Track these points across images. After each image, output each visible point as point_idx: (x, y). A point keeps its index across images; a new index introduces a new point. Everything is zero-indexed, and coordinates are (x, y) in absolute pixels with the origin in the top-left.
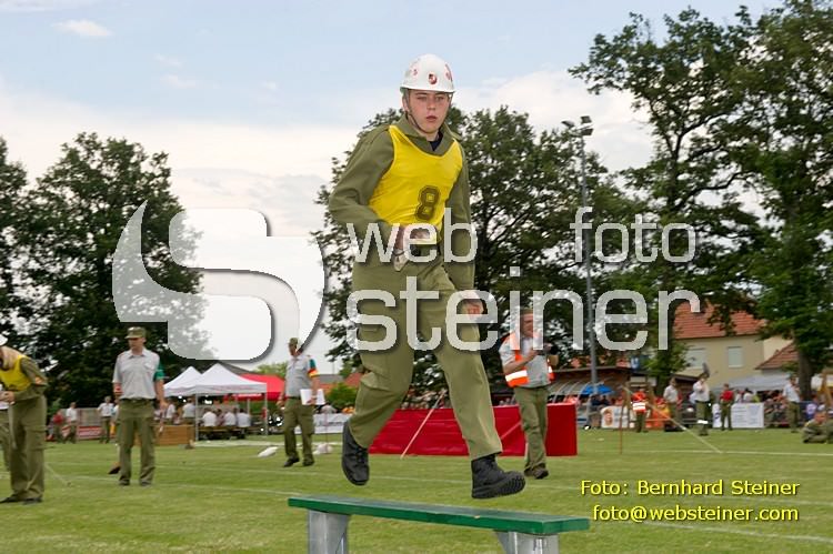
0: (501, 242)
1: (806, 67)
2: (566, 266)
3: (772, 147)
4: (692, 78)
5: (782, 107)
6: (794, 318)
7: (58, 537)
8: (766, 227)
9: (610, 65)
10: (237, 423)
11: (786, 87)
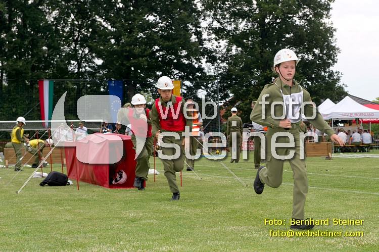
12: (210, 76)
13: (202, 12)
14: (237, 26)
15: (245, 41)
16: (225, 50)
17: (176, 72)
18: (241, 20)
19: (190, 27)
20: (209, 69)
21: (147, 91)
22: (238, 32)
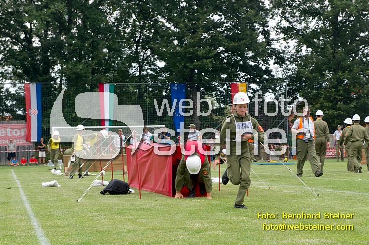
12: (278, 79)
13: (270, 10)
14: (307, 24)
15: (315, 40)
16: (294, 50)
17: (242, 74)
18: (311, 18)
19: (257, 26)
20: (277, 71)
21: (211, 95)
22: (308, 31)
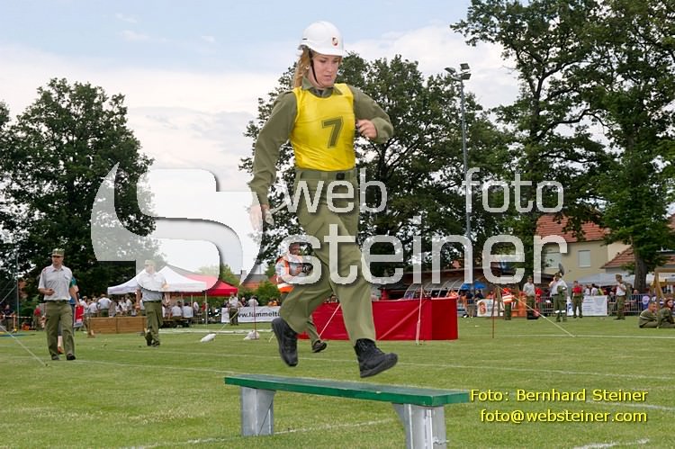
0: (396, 166)
1: (643, 22)
2: (449, 186)
3: (616, 87)
4: (551, 32)
5: (624, 56)
6: (632, 227)
7: (38, 409)
8: (611, 153)
9: (484, 22)
10: (182, 314)
11: (627, 39)
